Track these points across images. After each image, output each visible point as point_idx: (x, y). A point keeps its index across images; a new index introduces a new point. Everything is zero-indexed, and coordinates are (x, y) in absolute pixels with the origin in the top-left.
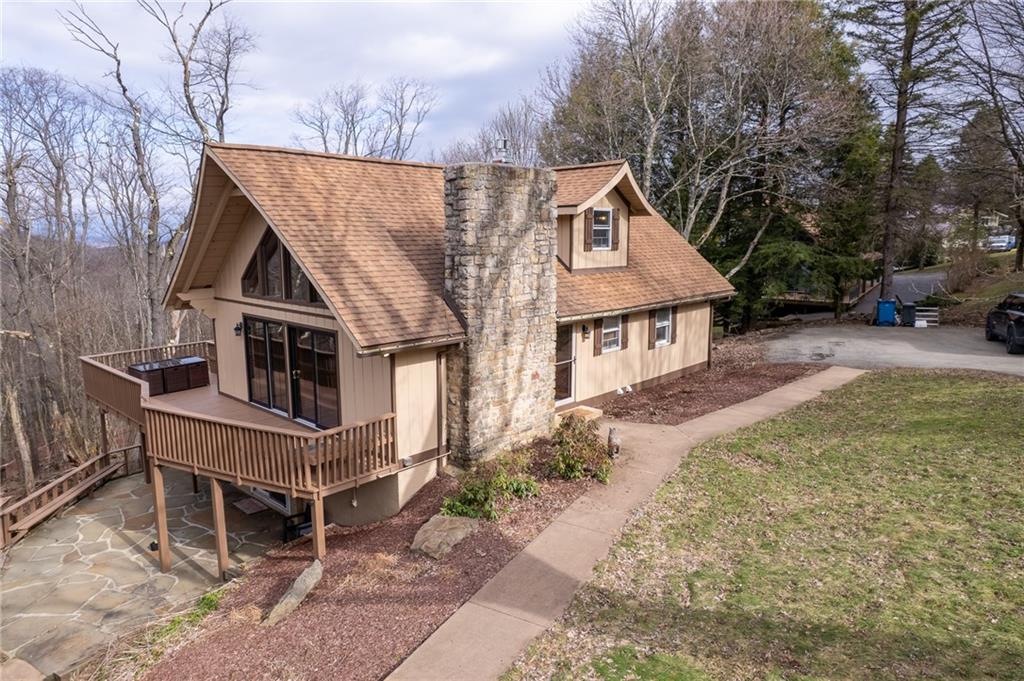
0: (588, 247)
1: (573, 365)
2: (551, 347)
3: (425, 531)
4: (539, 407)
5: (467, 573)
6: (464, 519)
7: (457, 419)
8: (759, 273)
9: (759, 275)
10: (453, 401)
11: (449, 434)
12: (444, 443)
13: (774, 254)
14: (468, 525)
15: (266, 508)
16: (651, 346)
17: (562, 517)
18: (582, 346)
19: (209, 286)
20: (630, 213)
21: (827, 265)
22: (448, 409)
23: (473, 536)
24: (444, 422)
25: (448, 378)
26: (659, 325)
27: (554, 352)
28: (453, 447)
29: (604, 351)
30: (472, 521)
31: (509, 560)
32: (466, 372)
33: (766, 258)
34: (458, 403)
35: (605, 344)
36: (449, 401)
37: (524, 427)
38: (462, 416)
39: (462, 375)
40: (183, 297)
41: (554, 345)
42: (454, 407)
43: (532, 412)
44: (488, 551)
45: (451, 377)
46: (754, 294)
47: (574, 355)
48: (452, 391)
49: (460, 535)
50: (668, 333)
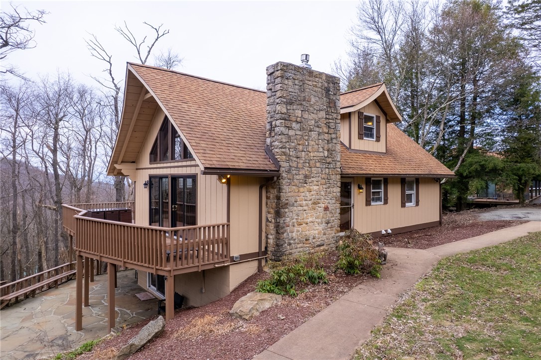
0: (360, 137)
1: (352, 210)
2: (337, 190)
3: (242, 301)
4: (329, 231)
5: (268, 330)
6: (271, 295)
7: (272, 231)
8: (467, 175)
9: (467, 177)
10: (270, 219)
11: (267, 243)
12: (263, 249)
13: (476, 163)
14: (274, 299)
15: (154, 297)
16: (403, 205)
17: (345, 296)
18: (358, 197)
19: (134, 162)
20: (387, 121)
21: (512, 170)
22: (267, 225)
23: (276, 306)
24: (264, 235)
25: (267, 204)
26: (408, 192)
27: (339, 194)
28: (269, 253)
29: (372, 203)
30: (277, 296)
31: (303, 323)
32: (278, 198)
33: (471, 165)
34: (273, 221)
35: (373, 200)
36: (267, 220)
37: (318, 243)
38: (275, 229)
39: (276, 201)
40: (118, 166)
41: (339, 190)
42: (270, 224)
43: (325, 234)
44: (287, 316)
45: (269, 203)
46: (463, 190)
47: (352, 203)
48: (269, 212)
49: (267, 305)
50: (414, 198)
